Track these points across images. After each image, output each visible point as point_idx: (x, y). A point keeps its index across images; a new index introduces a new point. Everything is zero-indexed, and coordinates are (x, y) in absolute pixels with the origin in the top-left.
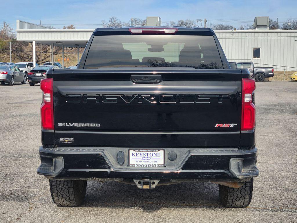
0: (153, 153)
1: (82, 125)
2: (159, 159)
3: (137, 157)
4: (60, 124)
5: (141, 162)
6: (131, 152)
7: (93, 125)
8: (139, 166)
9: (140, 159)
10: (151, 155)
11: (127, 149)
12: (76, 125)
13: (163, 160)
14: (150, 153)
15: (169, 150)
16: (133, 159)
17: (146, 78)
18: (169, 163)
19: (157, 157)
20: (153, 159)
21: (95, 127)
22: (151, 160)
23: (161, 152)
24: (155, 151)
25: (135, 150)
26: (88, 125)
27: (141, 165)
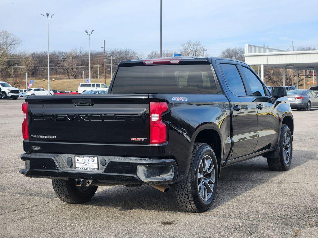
0: (90, 159)
1: (45, 137)
2: (95, 164)
3: (80, 162)
4: (32, 136)
5: (83, 165)
6: (77, 158)
7: (51, 137)
8: (82, 169)
9: (82, 163)
10: (89, 161)
11: (74, 155)
12: (41, 137)
13: (97, 164)
14: (88, 159)
15: (101, 157)
16: (78, 163)
17: (82, 102)
18: (102, 167)
19: (93, 162)
20: (90, 163)
21: (53, 138)
22: (89, 164)
23: (96, 159)
24: (91, 157)
25: (78, 156)
26: (48, 137)
27: (83, 168)
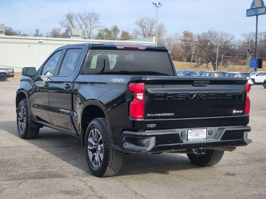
0: (201, 131)
1: (163, 115)
2: (204, 134)
3: (192, 134)
4: (148, 115)
5: (194, 137)
6: (189, 131)
7: (169, 114)
8: (193, 140)
10: (200, 132)
11: (186, 129)
12: (159, 115)
13: (206, 135)
14: (199, 131)
15: (209, 128)
16: (190, 135)
17: (201, 83)
18: (209, 136)
19: (203, 133)
20: (201, 134)
21: (171, 116)
22: (200, 135)
23: (205, 130)
24: (202, 129)
25: (191, 130)
26: (166, 114)
